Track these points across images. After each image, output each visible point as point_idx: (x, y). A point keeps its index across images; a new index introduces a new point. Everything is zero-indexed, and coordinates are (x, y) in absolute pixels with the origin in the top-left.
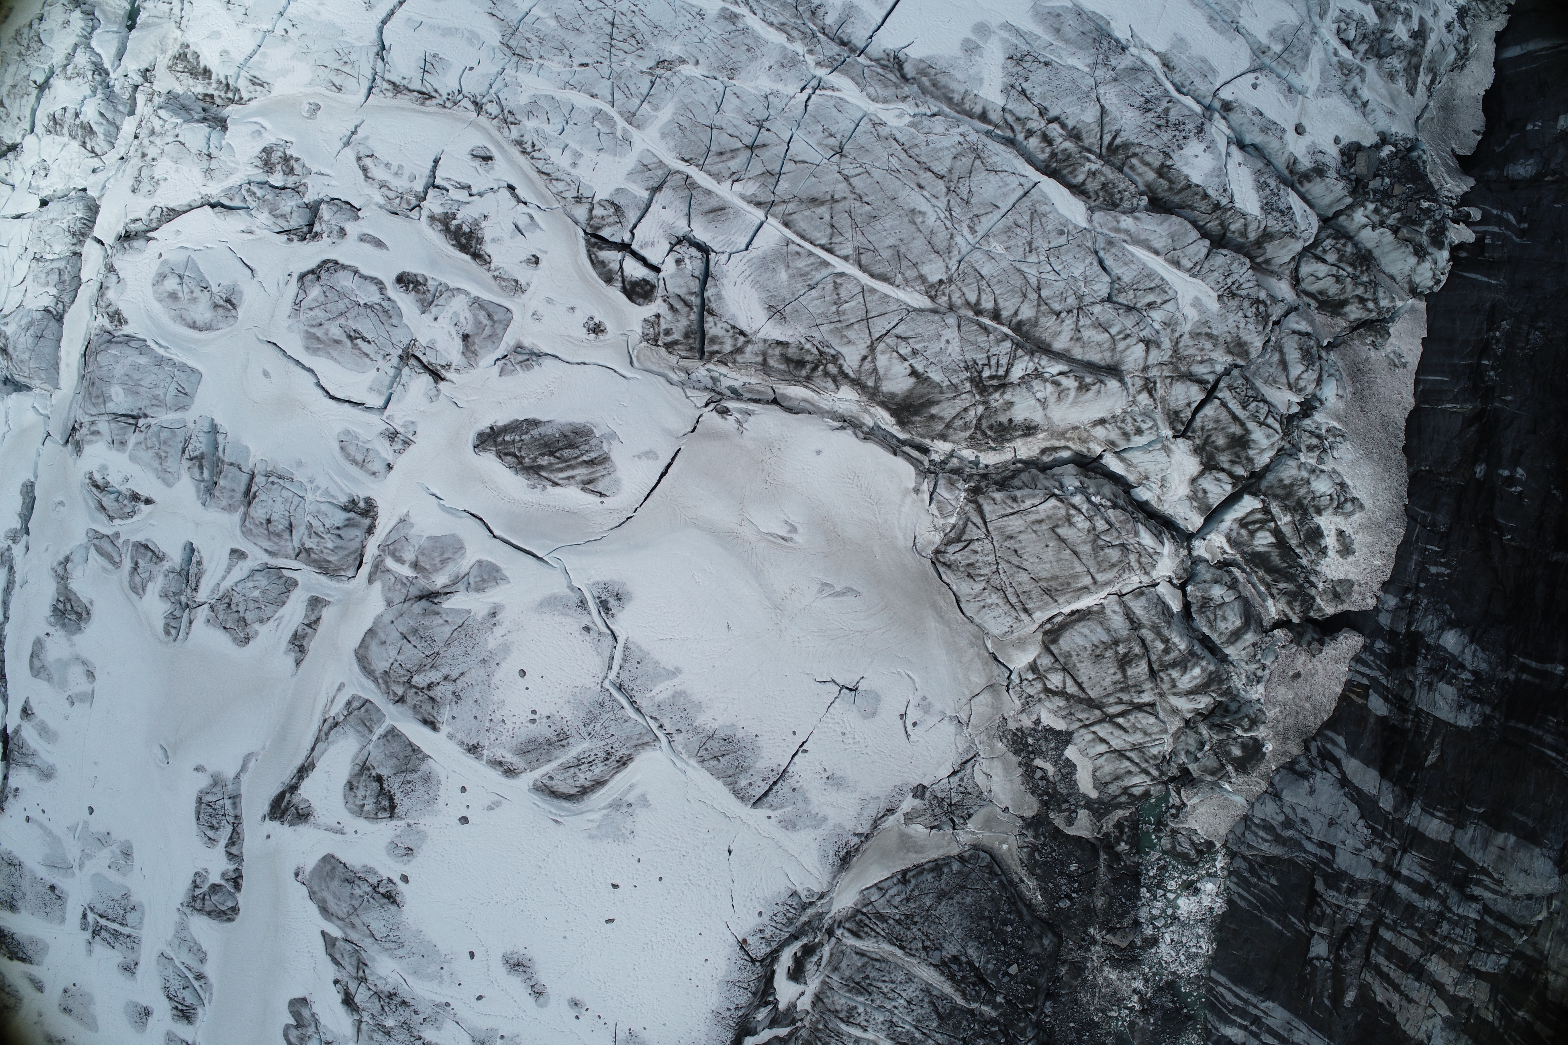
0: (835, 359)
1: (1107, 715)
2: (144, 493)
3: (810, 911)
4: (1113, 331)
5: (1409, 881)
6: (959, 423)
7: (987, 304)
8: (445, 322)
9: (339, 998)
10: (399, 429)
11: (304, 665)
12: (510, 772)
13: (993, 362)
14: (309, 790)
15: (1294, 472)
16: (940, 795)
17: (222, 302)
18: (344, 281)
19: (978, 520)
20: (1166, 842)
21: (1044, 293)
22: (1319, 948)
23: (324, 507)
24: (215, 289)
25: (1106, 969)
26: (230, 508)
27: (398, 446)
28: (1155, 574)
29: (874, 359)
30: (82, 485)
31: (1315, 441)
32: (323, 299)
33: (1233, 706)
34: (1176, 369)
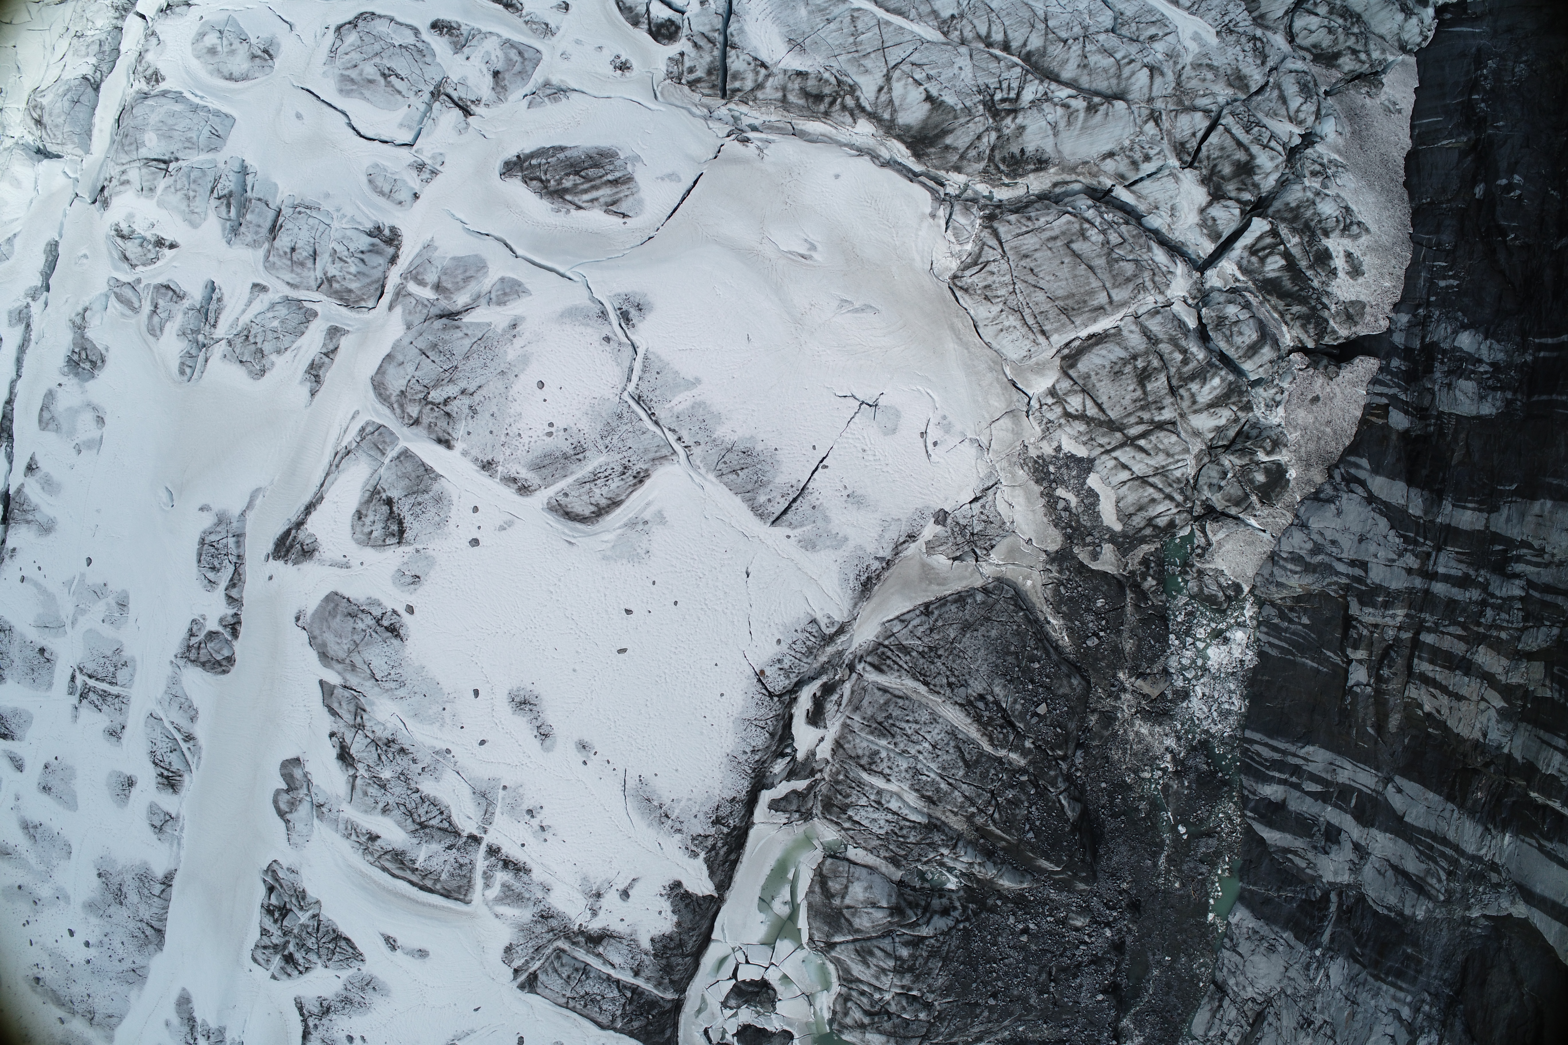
0: (853, 89)
1: (1128, 438)
2: (169, 237)
3: (830, 650)
4: (1118, 56)
5: (1447, 579)
6: (973, 153)
7: (998, 36)
8: (477, 61)
9: (334, 752)
10: (427, 161)
11: (318, 396)
12: (524, 490)
13: (1005, 85)
14: (315, 525)
15: (1300, 194)
16: (963, 522)
17: (260, 53)
18: (380, 27)
19: (994, 243)
20: (1193, 586)
21: (1051, 23)
22: (1359, 675)
23: (349, 233)
24: (253, 40)
25: (1137, 722)
26: (255, 244)
27: (426, 175)
28: (1169, 293)
29: (890, 89)
30: (108, 237)
31: (1317, 168)
32: (359, 42)
33: (1254, 433)
34: (1180, 102)
